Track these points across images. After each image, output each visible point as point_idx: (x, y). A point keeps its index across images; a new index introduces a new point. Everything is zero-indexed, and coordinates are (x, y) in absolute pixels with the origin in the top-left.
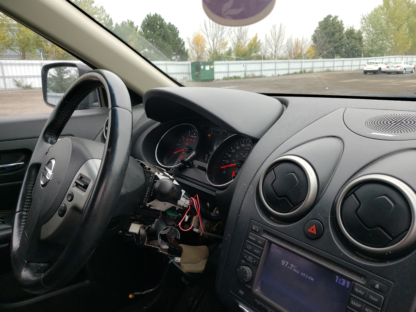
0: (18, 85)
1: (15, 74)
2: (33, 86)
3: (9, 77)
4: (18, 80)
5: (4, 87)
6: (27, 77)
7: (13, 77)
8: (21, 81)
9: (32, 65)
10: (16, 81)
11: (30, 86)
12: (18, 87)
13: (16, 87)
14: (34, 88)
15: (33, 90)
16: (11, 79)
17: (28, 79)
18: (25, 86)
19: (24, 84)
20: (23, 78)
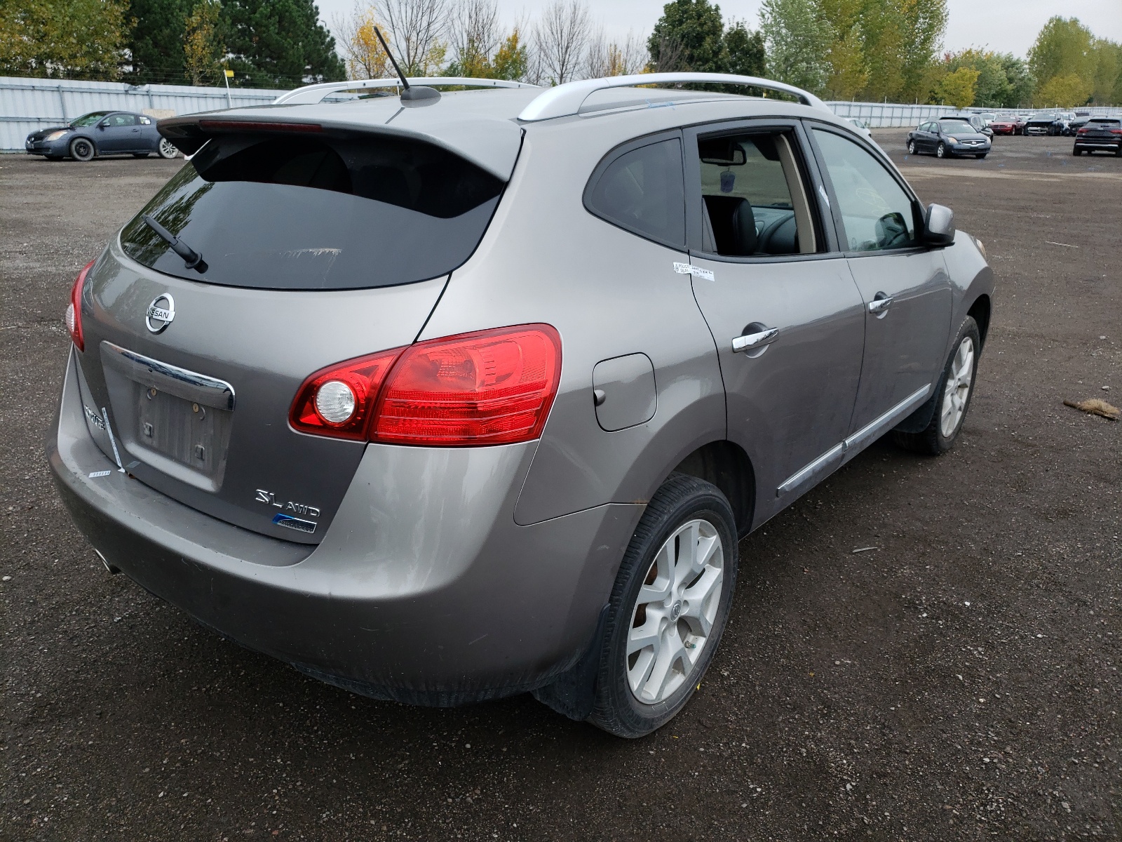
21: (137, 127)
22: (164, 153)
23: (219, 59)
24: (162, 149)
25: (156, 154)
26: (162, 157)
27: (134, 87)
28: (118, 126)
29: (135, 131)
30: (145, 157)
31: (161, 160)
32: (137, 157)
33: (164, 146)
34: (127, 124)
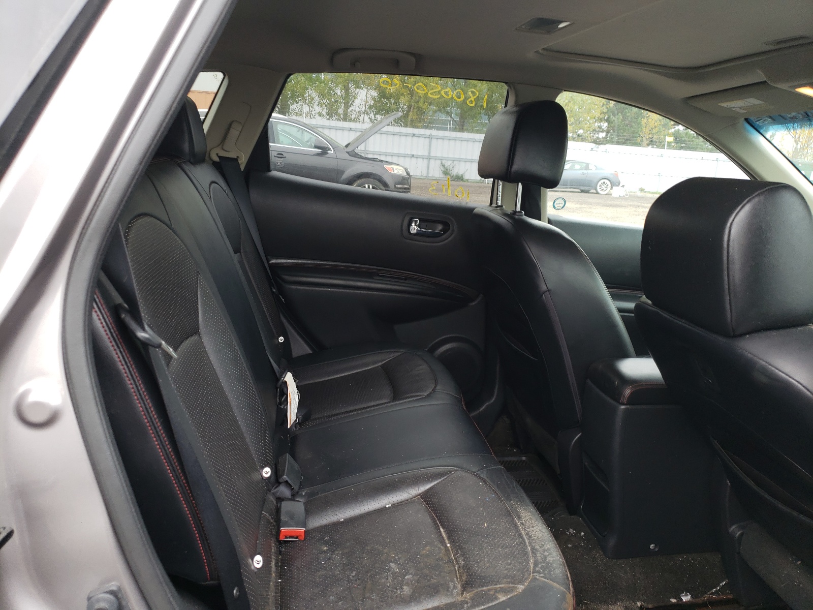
0: (446, 173)
1: (445, 155)
2: (466, 177)
3: (436, 158)
4: (447, 164)
5: (425, 174)
6: (461, 160)
7: (441, 159)
8: (451, 167)
9: (474, 141)
10: (443, 166)
11: (462, 176)
12: (444, 176)
13: (442, 175)
14: (467, 180)
15: (466, 183)
16: (438, 162)
17: (463, 164)
18: (455, 175)
19: (454, 172)
20: (455, 162)
21: (585, 172)
22: (599, 190)
23: (669, 129)
24: (598, 188)
25: (595, 191)
26: (597, 193)
27: (598, 146)
28: (575, 170)
29: (583, 174)
30: (587, 192)
31: (597, 195)
32: (583, 191)
33: (600, 186)
34: (581, 169)
